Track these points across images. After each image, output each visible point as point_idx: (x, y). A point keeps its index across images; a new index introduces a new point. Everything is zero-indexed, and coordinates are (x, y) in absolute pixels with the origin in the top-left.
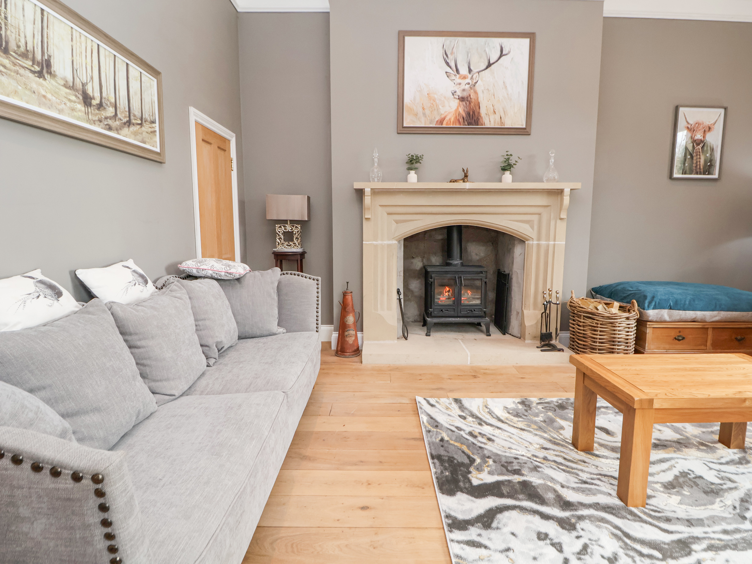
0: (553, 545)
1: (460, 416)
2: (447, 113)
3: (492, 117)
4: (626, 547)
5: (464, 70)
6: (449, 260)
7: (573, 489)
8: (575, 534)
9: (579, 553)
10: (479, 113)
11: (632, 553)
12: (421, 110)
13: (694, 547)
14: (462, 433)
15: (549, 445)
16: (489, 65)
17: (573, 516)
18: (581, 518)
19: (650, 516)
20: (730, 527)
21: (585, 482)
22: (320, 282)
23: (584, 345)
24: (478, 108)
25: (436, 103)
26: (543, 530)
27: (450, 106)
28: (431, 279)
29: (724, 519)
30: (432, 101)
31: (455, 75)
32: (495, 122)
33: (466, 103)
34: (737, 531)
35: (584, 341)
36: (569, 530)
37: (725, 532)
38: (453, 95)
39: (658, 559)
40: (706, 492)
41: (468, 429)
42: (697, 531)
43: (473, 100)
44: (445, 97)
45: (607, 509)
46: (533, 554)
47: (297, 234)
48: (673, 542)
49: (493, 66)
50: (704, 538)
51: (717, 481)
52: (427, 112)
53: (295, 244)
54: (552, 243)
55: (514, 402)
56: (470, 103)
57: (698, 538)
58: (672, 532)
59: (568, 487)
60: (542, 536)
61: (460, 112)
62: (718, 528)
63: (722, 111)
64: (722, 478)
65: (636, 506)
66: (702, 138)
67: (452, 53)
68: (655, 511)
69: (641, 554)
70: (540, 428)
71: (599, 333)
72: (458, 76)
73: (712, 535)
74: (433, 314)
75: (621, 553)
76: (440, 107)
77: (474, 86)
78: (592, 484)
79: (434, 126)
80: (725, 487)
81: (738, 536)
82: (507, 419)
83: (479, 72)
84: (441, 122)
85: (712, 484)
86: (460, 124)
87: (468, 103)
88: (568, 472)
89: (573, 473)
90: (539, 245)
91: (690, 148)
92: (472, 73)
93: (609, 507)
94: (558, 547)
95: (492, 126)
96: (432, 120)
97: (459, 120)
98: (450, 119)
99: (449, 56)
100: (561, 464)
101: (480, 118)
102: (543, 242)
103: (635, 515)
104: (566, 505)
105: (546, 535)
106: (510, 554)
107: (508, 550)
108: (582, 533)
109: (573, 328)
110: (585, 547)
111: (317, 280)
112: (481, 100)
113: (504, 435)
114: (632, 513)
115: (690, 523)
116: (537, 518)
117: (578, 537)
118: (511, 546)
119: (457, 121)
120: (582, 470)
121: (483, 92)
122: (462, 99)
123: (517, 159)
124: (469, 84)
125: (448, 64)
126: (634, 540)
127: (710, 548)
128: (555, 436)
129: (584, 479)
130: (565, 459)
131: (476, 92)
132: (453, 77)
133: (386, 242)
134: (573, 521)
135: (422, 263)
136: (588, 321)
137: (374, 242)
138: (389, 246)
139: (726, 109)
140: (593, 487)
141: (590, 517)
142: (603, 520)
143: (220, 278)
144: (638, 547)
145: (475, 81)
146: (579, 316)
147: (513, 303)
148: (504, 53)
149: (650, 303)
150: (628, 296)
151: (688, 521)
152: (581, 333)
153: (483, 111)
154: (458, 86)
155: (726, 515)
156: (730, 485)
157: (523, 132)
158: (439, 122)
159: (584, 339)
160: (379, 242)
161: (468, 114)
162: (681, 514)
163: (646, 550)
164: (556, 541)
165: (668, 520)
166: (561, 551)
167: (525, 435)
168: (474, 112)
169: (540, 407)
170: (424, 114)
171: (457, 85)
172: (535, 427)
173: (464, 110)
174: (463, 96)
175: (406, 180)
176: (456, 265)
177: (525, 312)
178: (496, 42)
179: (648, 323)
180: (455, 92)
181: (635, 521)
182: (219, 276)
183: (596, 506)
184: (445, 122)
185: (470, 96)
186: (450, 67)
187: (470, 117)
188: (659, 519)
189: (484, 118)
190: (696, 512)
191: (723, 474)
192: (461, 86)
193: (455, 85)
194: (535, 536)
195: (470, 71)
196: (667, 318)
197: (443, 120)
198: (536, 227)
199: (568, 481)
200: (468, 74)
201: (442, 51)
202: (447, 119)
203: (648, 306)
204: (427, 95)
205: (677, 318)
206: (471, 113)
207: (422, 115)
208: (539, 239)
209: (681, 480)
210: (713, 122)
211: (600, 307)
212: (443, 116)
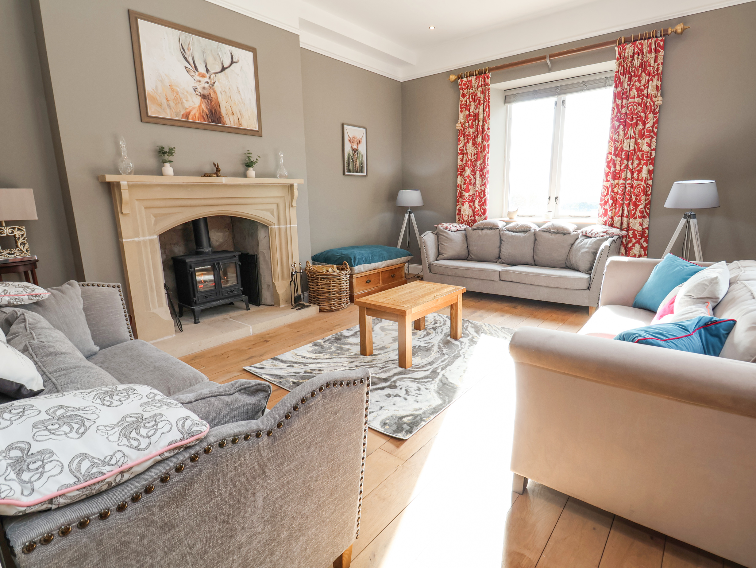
0: (395, 396)
1: (287, 366)
2: (192, 108)
3: (231, 117)
4: (419, 383)
5: (202, 69)
6: (200, 249)
7: (381, 373)
8: (398, 388)
9: (406, 394)
10: (220, 112)
11: (422, 384)
12: (165, 101)
13: (438, 371)
14: (301, 374)
15: (352, 360)
16: (223, 69)
17: (391, 382)
18: (395, 382)
19: (417, 368)
20: (442, 359)
21: (383, 368)
22: (121, 288)
23: (323, 299)
24: (218, 107)
25: (179, 96)
26: (387, 394)
27: (193, 102)
28: (191, 269)
29: (438, 357)
30: (175, 94)
31: (194, 72)
32: (234, 123)
33: (207, 101)
34: (445, 359)
35: (323, 296)
36: (395, 388)
37: (442, 362)
38: (195, 91)
39: (431, 381)
40: (426, 351)
41: (303, 371)
42: (435, 366)
43: (213, 99)
44: (187, 92)
45: (400, 373)
46: (392, 403)
47: (23, 238)
48: (431, 373)
49: (226, 70)
50: (438, 367)
51: (426, 345)
52: (172, 104)
53: (21, 250)
54: (288, 226)
55: (310, 346)
56: (211, 102)
57: (436, 368)
58: (428, 370)
59: (378, 373)
60: (389, 396)
61: (203, 108)
62: (439, 361)
63: (365, 130)
64: (427, 343)
65: (409, 368)
66: (356, 148)
67: (189, 49)
68: (417, 366)
69: (426, 382)
70: (339, 354)
71: (332, 288)
72: (197, 73)
73: (440, 365)
74: (197, 302)
75: (419, 385)
76: (184, 101)
77: (213, 86)
78: (386, 367)
79: (181, 119)
80: (430, 346)
81: (447, 361)
82: (316, 357)
83: (215, 73)
84: (187, 115)
85: (426, 347)
86: (205, 120)
87: (209, 102)
88: (372, 367)
89: (374, 367)
90: (279, 229)
91: (352, 154)
92: (209, 73)
93: (401, 373)
94: (397, 396)
95: (232, 125)
96: (177, 113)
97: (203, 116)
98: (195, 114)
99: (186, 51)
100: (365, 365)
101: (221, 117)
102: (282, 226)
103: (412, 371)
104: (385, 380)
105: (389, 394)
106: (384, 408)
107: (382, 408)
108: (400, 387)
109: (313, 288)
110: (406, 390)
111: (118, 287)
112: (220, 100)
113: (326, 365)
114: (410, 370)
115: (431, 364)
116: (379, 391)
117: (401, 389)
118: (381, 405)
119: (202, 117)
120: (376, 364)
121: (221, 93)
122: (204, 97)
123: (257, 158)
124: (208, 83)
125: (186, 59)
126: (419, 379)
127: (442, 369)
128: (350, 355)
129: (381, 367)
130: (365, 362)
131: (215, 92)
132: (193, 74)
133: (148, 238)
134: (393, 384)
135: (165, 255)
136: (324, 281)
137: (136, 239)
138: (151, 241)
139: (366, 129)
140: (387, 368)
141: (398, 379)
142: (403, 378)
143: (20, 303)
144: (422, 381)
145: (213, 81)
146: (318, 279)
147: (262, 278)
148: (234, 60)
149: (354, 262)
150: (338, 259)
151: (429, 363)
152: (320, 291)
153: (223, 111)
154: (198, 83)
155: (438, 356)
156: (431, 345)
157: (257, 134)
158: (184, 116)
159: (323, 294)
160: (141, 239)
161: (211, 111)
162: (426, 363)
163: (426, 380)
164: (395, 394)
165: (423, 367)
166: (400, 396)
167: (335, 360)
168: (215, 111)
169: (327, 343)
170: (169, 106)
171: (197, 81)
172: (336, 354)
173: (207, 108)
174: (204, 94)
175: (161, 173)
176: (207, 253)
177: (276, 283)
178: (228, 48)
179: (354, 275)
180: (196, 89)
181: (414, 372)
182: (20, 302)
183: (395, 375)
184: (190, 117)
185: (210, 94)
186: (189, 63)
187: (212, 115)
188: (420, 368)
189: (224, 117)
190: (430, 359)
191: (427, 342)
192: (201, 83)
193: (195, 82)
194: (386, 397)
195: (208, 71)
196: (363, 270)
197: (189, 115)
198: (275, 214)
199: (376, 371)
200: (206, 74)
201: (179, 45)
202: (192, 113)
203: (355, 264)
204: (169, 87)
205: (367, 269)
206: (213, 112)
207: (167, 106)
208: (279, 224)
209: (415, 350)
210: (361, 137)
211: (330, 270)
212: (188, 111)
